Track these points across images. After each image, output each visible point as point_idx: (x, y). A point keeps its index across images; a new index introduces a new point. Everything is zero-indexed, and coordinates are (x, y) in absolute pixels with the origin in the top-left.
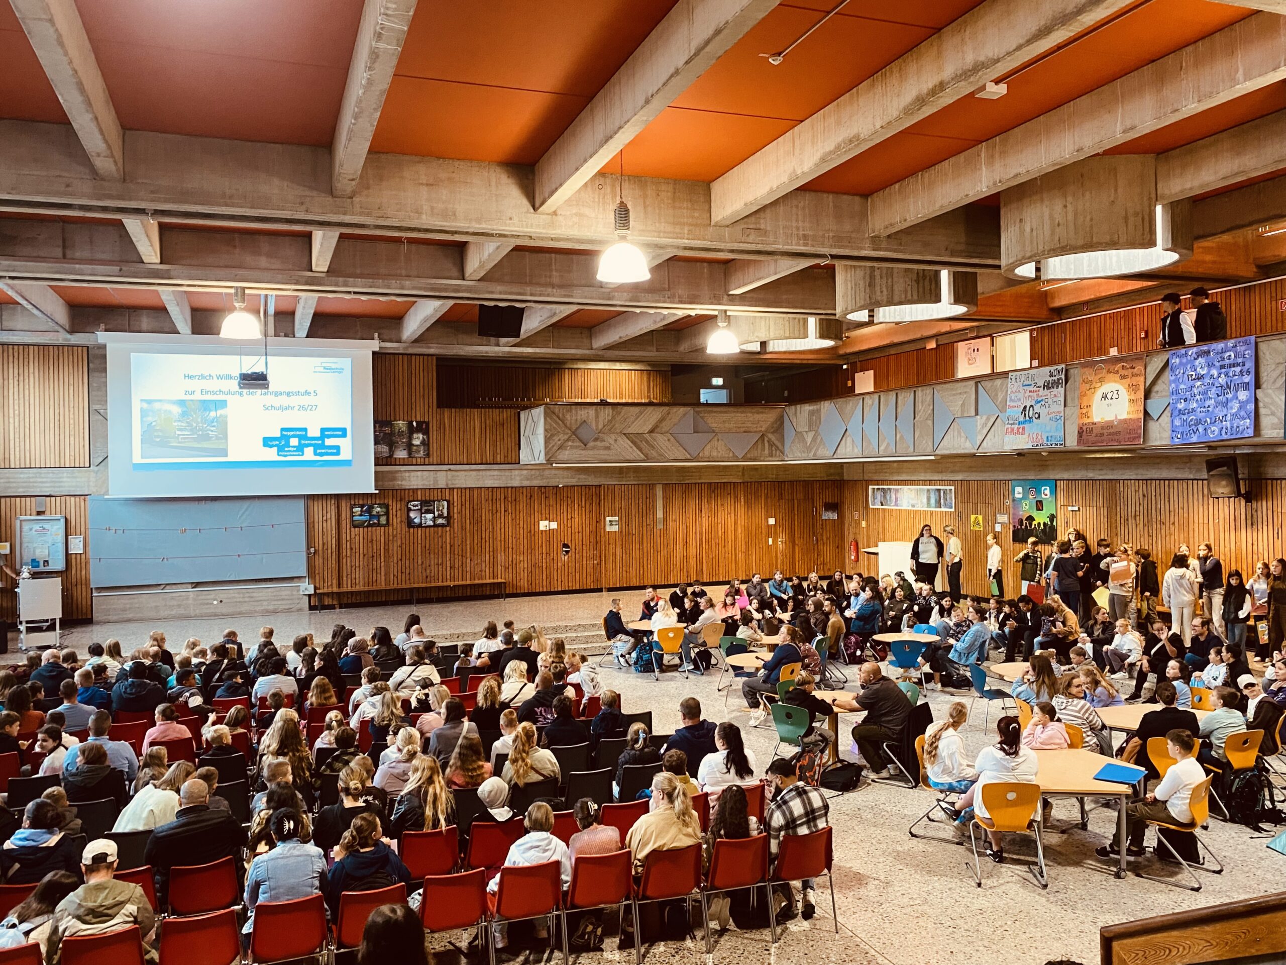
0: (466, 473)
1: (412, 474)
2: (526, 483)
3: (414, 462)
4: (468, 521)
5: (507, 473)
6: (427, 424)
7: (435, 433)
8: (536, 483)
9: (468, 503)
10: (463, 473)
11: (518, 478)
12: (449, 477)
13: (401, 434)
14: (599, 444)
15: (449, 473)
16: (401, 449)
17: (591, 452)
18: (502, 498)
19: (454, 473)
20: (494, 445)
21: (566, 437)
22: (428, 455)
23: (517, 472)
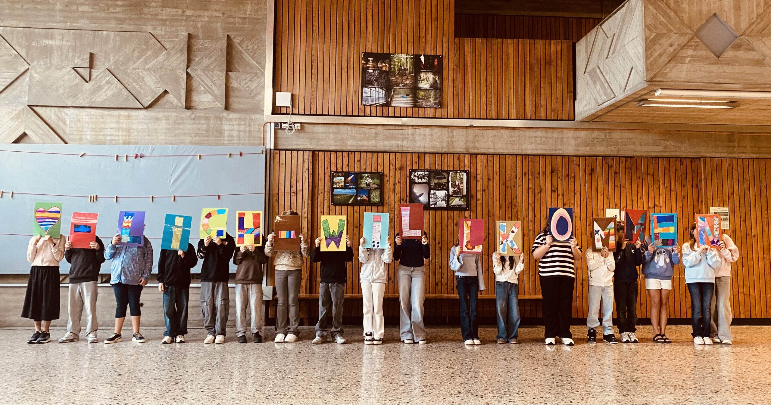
0: (495, 132)
1: (418, 131)
2: (584, 150)
3: (421, 115)
4: (497, 204)
5: (556, 134)
6: (440, 59)
7: (451, 73)
8: (599, 150)
9: (497, 177)
10: (490, 131)
11: (572, 142)
12: (470, 138)
13: (402, 72)
14: (741, 54)
15: (470, 131)
16: (403, 93)
17: (728, 69)
18: (549, 170)
19: (477, 131)
20: (536, 90)
21: (683, 40)
22: (441, 104)
23: (570, 134)
